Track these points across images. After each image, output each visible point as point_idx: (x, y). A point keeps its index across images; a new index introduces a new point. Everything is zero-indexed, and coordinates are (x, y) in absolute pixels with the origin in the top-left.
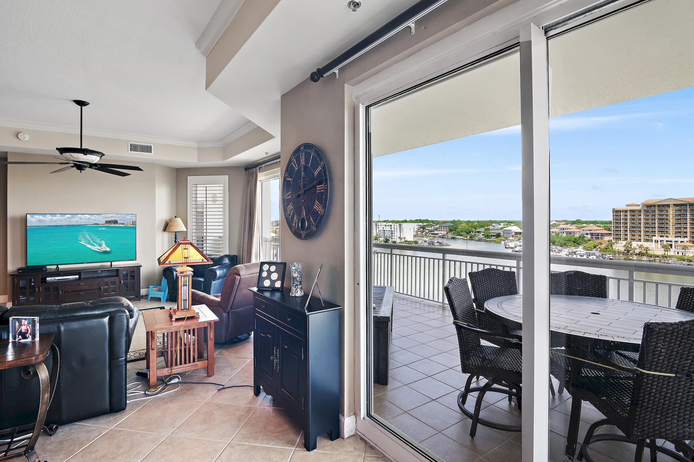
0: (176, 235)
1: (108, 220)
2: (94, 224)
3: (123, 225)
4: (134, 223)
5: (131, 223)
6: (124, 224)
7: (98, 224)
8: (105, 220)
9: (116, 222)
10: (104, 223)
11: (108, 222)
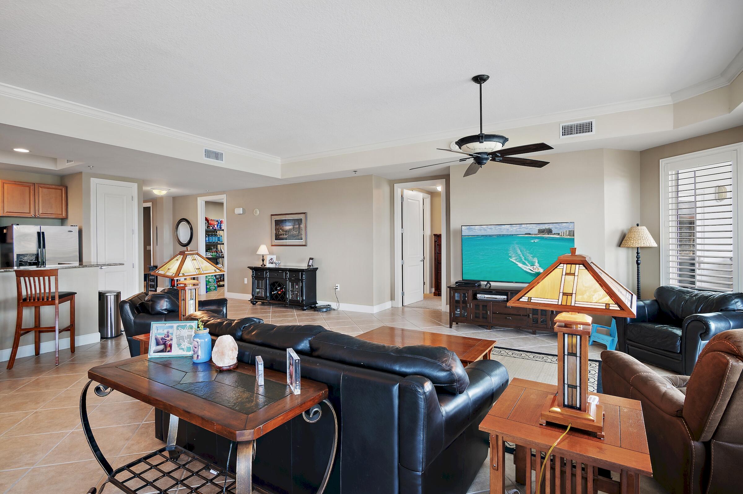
0: (638, 253)
1: (541, 228)
2: (526, 234)
3: (558, 236)
4: (572, 233)
5: (568, 234)
6: (559, 234)
7: (530, 234)
8: (538, 229)
9: (550, 231)
10: (537, 232)
11: (541, 231)
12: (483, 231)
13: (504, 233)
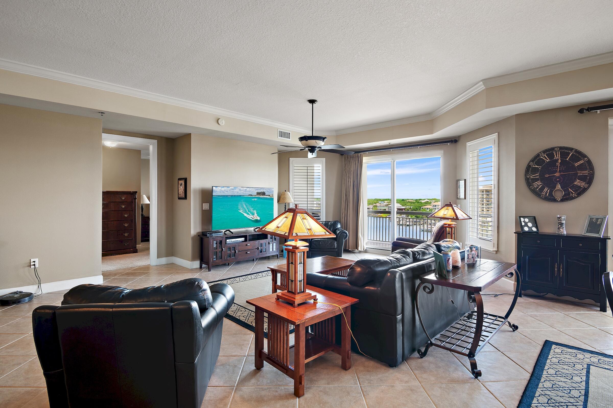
1: (258, 192)
2: (249, 195)
3: (269, 197)
6: (269, 196)
7: (251, 195)
8: (257, 192)
9: (264, 194)
10: (256, 194)
11: (258, 194)
12: (222, 193)
13: (236, 194)
